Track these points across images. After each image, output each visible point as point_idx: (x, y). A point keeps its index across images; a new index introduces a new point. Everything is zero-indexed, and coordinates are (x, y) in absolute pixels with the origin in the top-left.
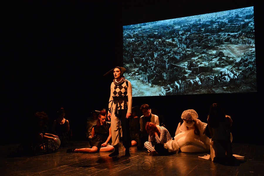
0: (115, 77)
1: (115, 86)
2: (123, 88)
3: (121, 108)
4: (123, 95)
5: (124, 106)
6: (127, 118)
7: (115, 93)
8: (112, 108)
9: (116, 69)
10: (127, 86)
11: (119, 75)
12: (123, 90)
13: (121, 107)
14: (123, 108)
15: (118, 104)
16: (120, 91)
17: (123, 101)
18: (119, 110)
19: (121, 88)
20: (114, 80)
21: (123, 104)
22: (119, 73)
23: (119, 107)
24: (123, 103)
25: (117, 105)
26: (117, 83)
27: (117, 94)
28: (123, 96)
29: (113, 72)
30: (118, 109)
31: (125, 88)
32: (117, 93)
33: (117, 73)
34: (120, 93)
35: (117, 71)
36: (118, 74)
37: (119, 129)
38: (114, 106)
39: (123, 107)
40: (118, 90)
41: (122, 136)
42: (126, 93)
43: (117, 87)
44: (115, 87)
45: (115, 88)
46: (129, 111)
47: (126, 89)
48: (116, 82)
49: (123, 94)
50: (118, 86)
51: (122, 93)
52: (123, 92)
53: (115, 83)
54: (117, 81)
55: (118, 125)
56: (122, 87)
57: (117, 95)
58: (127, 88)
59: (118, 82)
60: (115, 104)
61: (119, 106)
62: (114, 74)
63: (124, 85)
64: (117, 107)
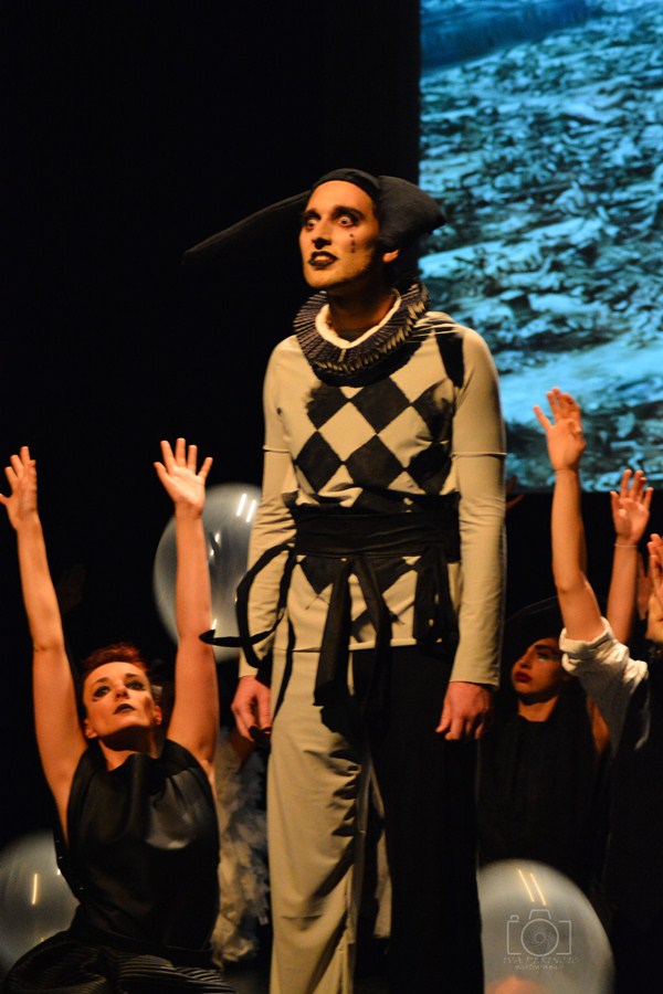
0: (315, 277)
1: (312, 381)
2: (410, 411)
3: (384, 634)
4: (403, 483)
5: (421, 607)
6: (453, 734)
7: (315, 460)
8: (283, 628)
9: (333, 194)
10: (447, 390)
11: (361, 260)
12: (404, 435)
13: (383, 619)
14: (403, 636)
15: (356, 591)
16: (375, 445)
17: (411, 560)
18: (356, 652)
19: (381, 406)
20: (301, 317)
21: (402, 595)
22: (361, 231)
23: (364, 617)
24: (408, 581)
25: (341, 602)
26: (333, 351)
27: (342, 475)
28: (401, 495)
29: (301, 217)
30: (354, 645)
31: (425, 404)
32: (337, 463)
33: (341, 237)
34: (373, 463)
35: (339, 212)
36: (353, 247)
37: (356, 859)
38: (310, 610)
39: (408, 619)
40: (348, 431)
41: (384, 925)
42: (434, 462)
43: (343, 401)
44: (314, 393)
45: (322, 407)
46: (470, 664)
47: (438, 417)
48: (330, 336)
49: (410, 470)
50: (349, 392)
51: (394, 467)
52: (405, 456)
53: (319, 355)
54: (342, 335)
55: (353, 812)
56: (398, 402)
57: (342, 488)
58: (450, 408)
59: (344, 345)
60: (318, 589)
61: (358, 607)
62: (306, 240)
63: (420, 373)
64: (340, 626)
